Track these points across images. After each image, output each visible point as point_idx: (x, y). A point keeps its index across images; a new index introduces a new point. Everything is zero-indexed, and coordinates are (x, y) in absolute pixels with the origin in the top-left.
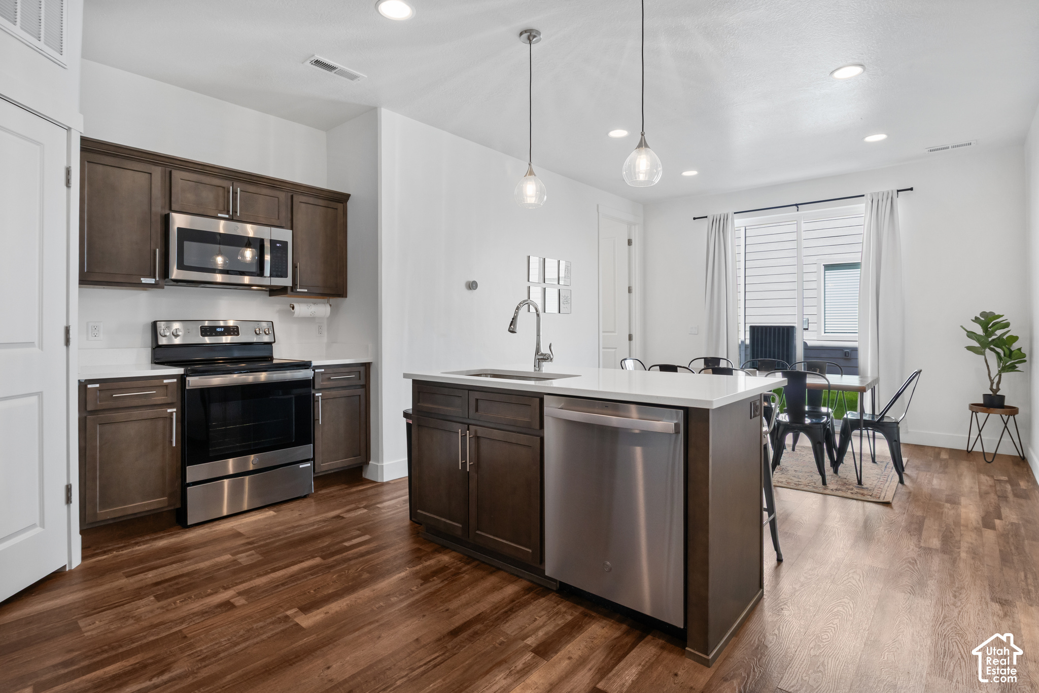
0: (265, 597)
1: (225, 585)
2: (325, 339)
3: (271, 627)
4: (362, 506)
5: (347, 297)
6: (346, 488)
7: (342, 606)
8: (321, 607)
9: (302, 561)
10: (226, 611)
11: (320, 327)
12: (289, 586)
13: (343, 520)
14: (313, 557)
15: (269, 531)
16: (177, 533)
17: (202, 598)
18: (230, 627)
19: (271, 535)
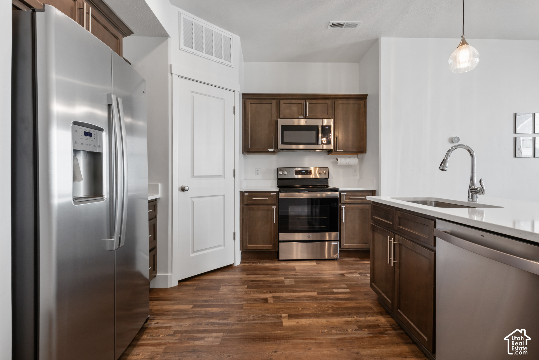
0: (281, 303)
1: (272, 291)
2: (358, 177)
3: (271, 318)
4: (359, 272)
5: (366, 153)
6: (358, 260)
7: (307, 322)
8: (298, 319)
9: (308, 292)
10: (263, 303)
11: (355, 171)
12: (294, 302)
13: (343, 277)
14: (314, 291)
15: (307, 272)
16: (274, 262)
17: (260, 293)
18: (258, 311)
19: (306, 274)
